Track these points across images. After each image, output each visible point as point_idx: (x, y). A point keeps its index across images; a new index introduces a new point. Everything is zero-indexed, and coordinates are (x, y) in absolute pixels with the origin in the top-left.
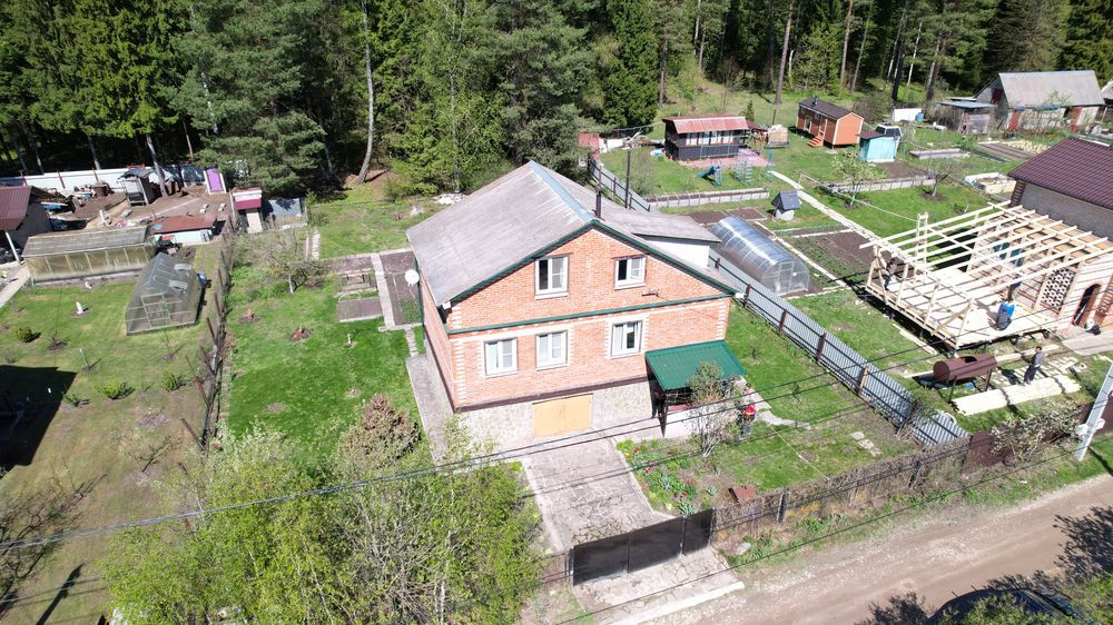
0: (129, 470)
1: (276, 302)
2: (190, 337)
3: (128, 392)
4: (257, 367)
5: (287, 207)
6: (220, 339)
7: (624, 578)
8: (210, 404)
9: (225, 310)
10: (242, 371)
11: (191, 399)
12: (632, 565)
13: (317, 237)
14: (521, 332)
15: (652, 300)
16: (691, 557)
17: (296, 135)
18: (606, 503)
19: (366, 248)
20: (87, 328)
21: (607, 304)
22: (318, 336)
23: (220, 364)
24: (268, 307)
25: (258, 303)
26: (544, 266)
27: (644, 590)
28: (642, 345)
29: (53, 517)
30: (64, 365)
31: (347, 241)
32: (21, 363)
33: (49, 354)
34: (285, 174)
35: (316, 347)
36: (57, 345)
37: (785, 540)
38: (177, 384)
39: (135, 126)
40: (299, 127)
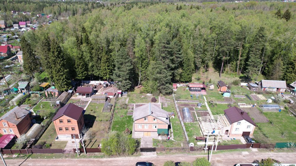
0: (101, 130)
1: (120, 110)
2: (109, 114)
3: (102, 121)
4: (116, 120)
5: (125, 93)
6: (113, 115)
7: (146, 152)
8: (110, 124)
9: (114, 111)
10: (114, 120)
11: (108, 123)
12: (147, 151)
13: (128, 99)
14: (142, 124)
15: (158, 123)
16: (154, 152)
17: (127, 84)
18: (148, 145)
19: (134, 103)
20: (98, 110)
21: (152, 123)
22: (124, 117)
23: (112, 119)
24: (119, 111)
25: (118, 110)
26: (145, 118)
27: (147, 154)
28: (157, 128)
29: (94, 134)
30: (95, 116)
31: (132, 101)
32: (91, 114)
33: (94, 113)
34: (125, 89)
35: (123, 118)
36: (94, 112)
37: (164, 153)
38: (107, 121)
39: (106, 78)
40: (128, 82)
